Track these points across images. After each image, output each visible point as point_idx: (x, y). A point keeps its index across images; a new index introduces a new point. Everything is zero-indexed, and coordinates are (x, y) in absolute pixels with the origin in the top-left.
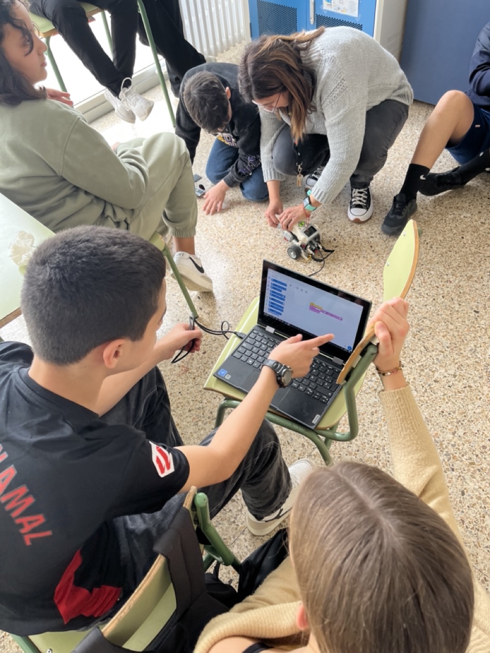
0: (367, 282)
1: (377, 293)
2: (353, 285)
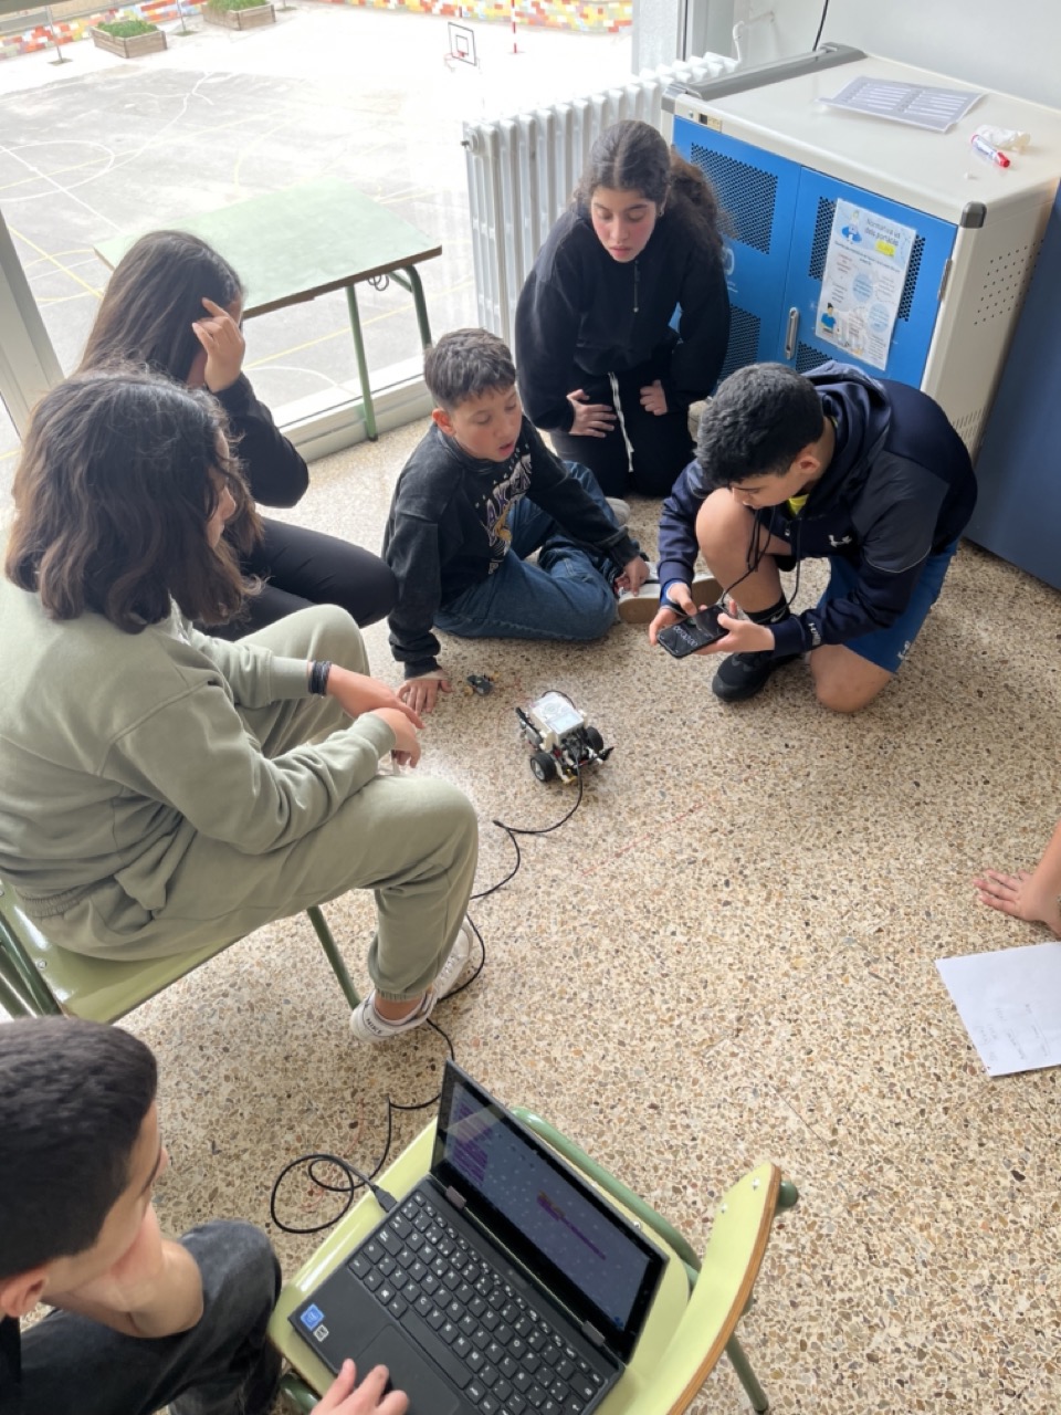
0: (774, 1022)
1: (790, 1059)
2: (739, 1019)
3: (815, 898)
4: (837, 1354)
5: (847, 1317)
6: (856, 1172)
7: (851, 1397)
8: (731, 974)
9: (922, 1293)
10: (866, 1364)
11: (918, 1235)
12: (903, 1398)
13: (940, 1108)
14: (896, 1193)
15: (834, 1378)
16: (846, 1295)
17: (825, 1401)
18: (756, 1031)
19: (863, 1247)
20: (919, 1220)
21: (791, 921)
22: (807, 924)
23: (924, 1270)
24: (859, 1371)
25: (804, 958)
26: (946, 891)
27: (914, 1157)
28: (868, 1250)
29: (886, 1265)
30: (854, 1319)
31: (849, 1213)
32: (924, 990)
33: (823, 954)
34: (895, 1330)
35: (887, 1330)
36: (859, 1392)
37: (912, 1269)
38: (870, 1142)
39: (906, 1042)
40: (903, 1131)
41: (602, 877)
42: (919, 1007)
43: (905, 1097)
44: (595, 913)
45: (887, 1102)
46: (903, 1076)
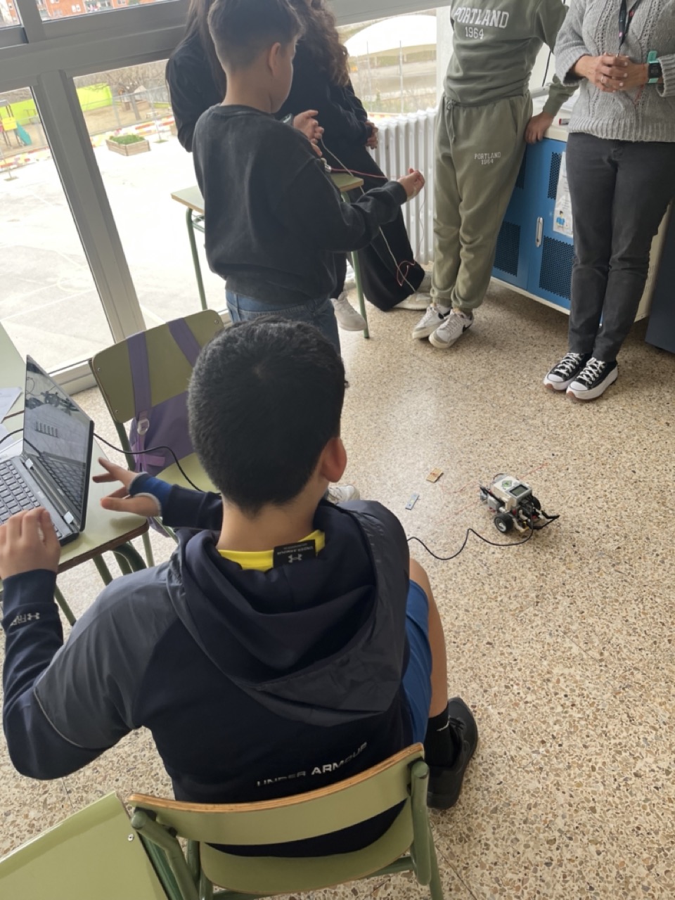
0: (559, 597)
1: (571, 617)
2: (537, 596)
3: (578, 532)
4: (615, 773)
5: (620, 753)
6: (617, 675)
7: (627, 797)
8: (530, 573)
9: (664, 739)
10: (634, 778)
11: (659, 708)
12: (659, 797)
13: (666, 640)
14: (643, 686)
15: (615, 786)
16: (617, 741)
17: (610, 799)
18: (548, 603)
19: (626, 715)
20: (659, 700)
21: (564, 544)
22: (574, 546)
23: (664, 727)
24: (629, 782)
25: (574, 563)
26: (658, 526)
27: (653, 667)
28: (628, 716)
29: (640, 724)
30: (624, 754)
31: (615, 697)
32: (650, 578)
33: (586, 561)
34: (650, 760)
35: (645, 760)
36: (631, 793)
37: (657, 726)
38: (624, 659)
39: (641, 606)
40: (644, 653)
41: (448, 526)
42: (648, 587)
43: (643, 635)
44: (445, 544)
45: (633, 638)
46: (641, 624)
